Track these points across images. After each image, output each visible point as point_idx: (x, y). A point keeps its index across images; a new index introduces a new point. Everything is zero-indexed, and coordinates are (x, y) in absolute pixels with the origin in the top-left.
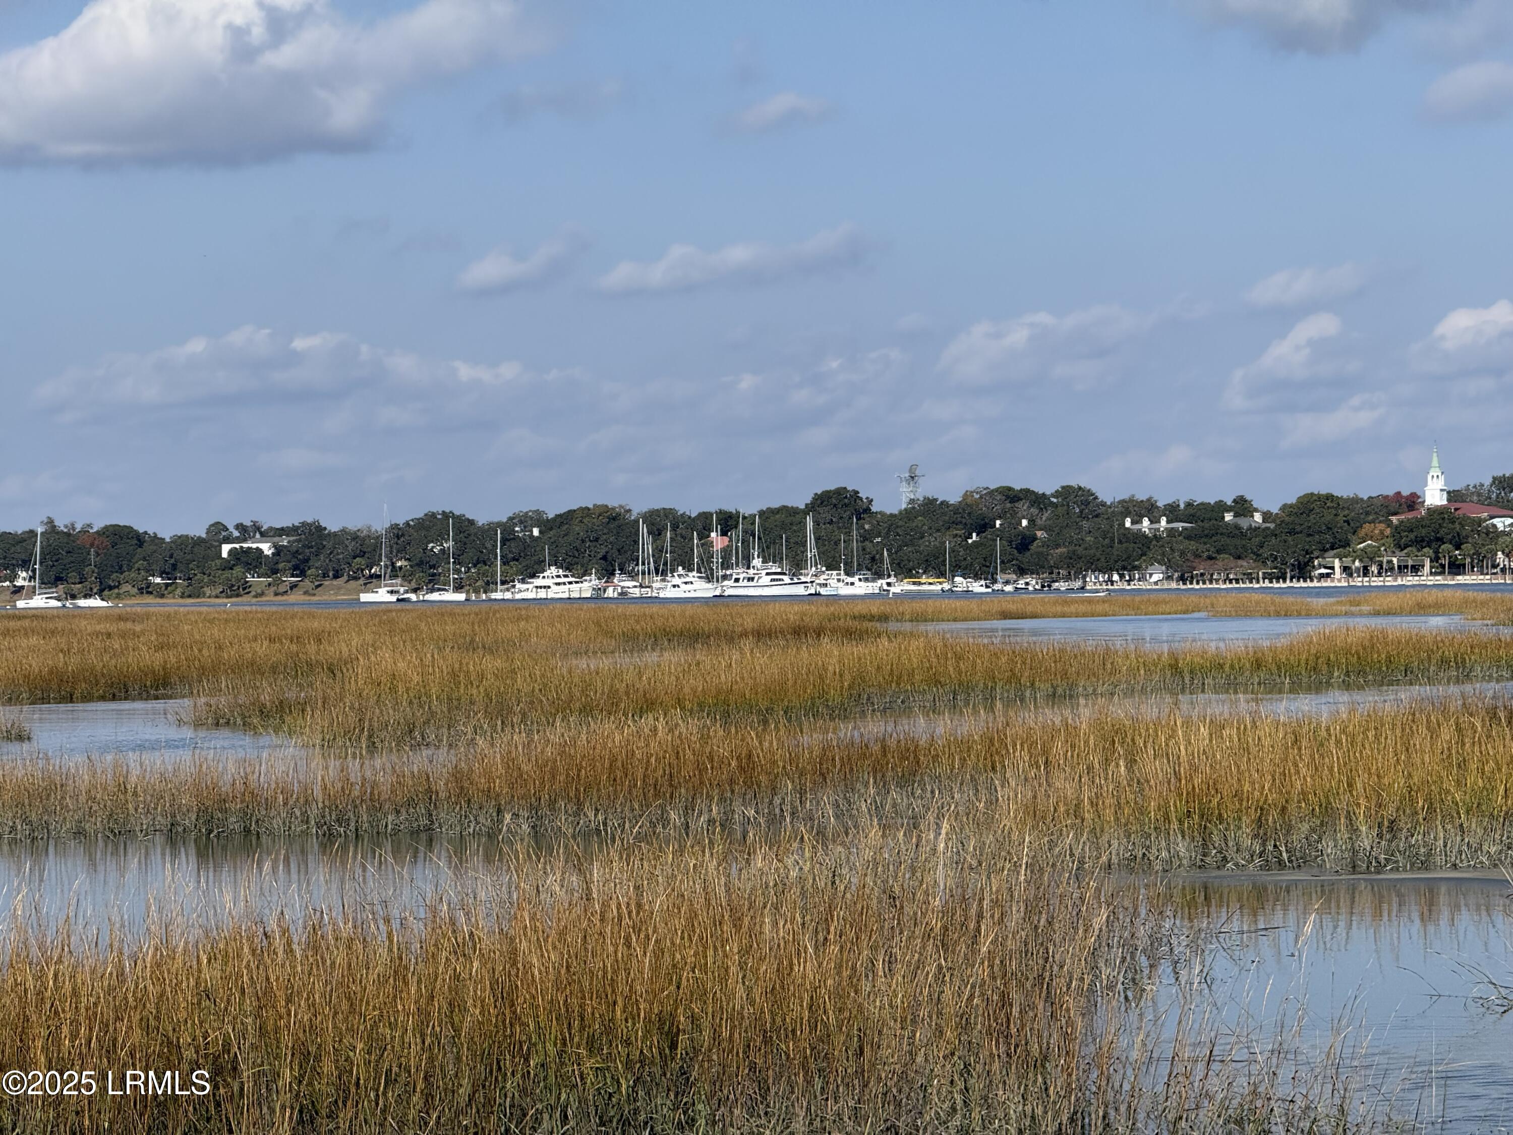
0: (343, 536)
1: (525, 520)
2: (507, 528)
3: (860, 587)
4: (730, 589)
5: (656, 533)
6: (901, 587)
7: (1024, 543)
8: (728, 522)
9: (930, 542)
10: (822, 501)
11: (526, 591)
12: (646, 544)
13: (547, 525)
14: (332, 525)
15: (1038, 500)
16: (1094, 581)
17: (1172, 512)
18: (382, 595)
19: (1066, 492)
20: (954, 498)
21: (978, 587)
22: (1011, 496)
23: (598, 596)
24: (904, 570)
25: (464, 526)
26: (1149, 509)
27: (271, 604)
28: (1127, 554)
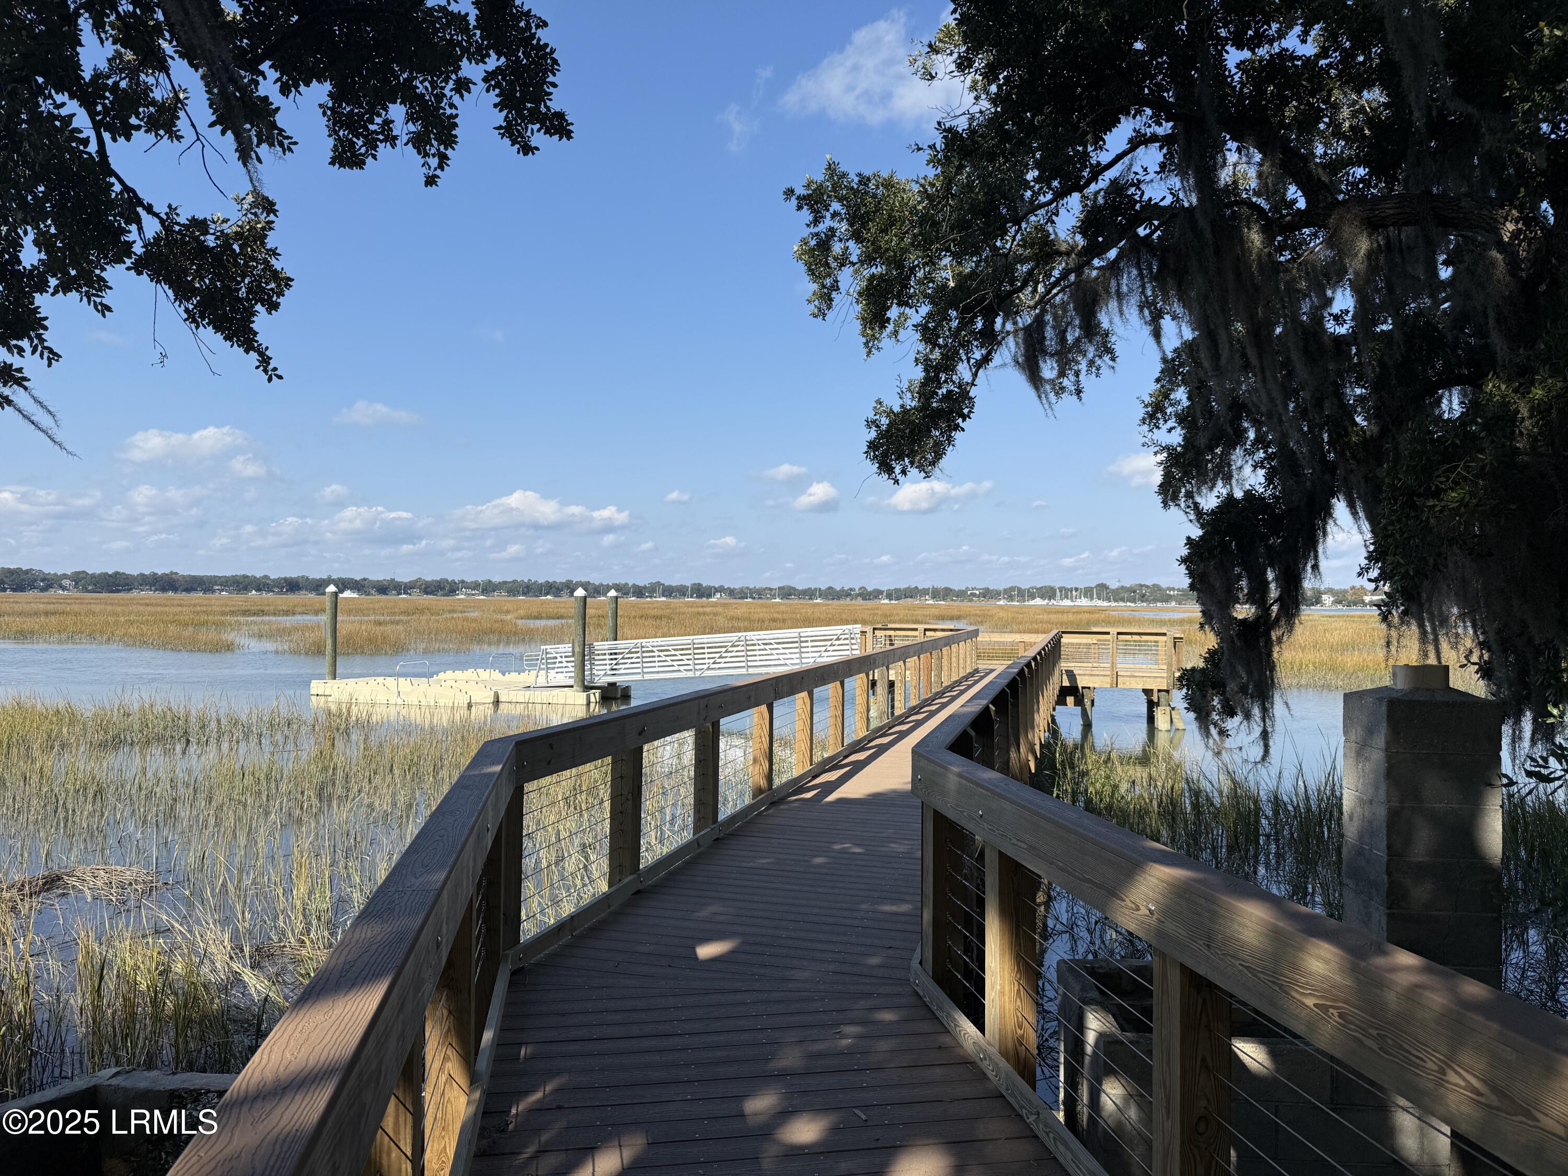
0: (992, 591)
1: (1032, 588)
2: (1029, 590)
3: (1106, 604)
4: (1076, 603)
5: (1061, 591)
6: (1114, 604)
7: (1144, 596)
8: (1076, 589)
9: (1122, 595)
10: (1098, 585)
11: (1032, 603)
12: (1058, 593)
13: (1037, 589)
14: (991, 588)
15: (1147, 587)
16: (1159, 604)
17: (1178, 590)
18: (1001, 603)
19: (1154, 585)
20: (1128, 586)
21: (1132, 605)
22: (1141, 586)
23: (1048, 604)
24: (1115, 601)
25: (1019, 590)
26: (1173, 589)
27: (978, 604)
28: (1167, 599)
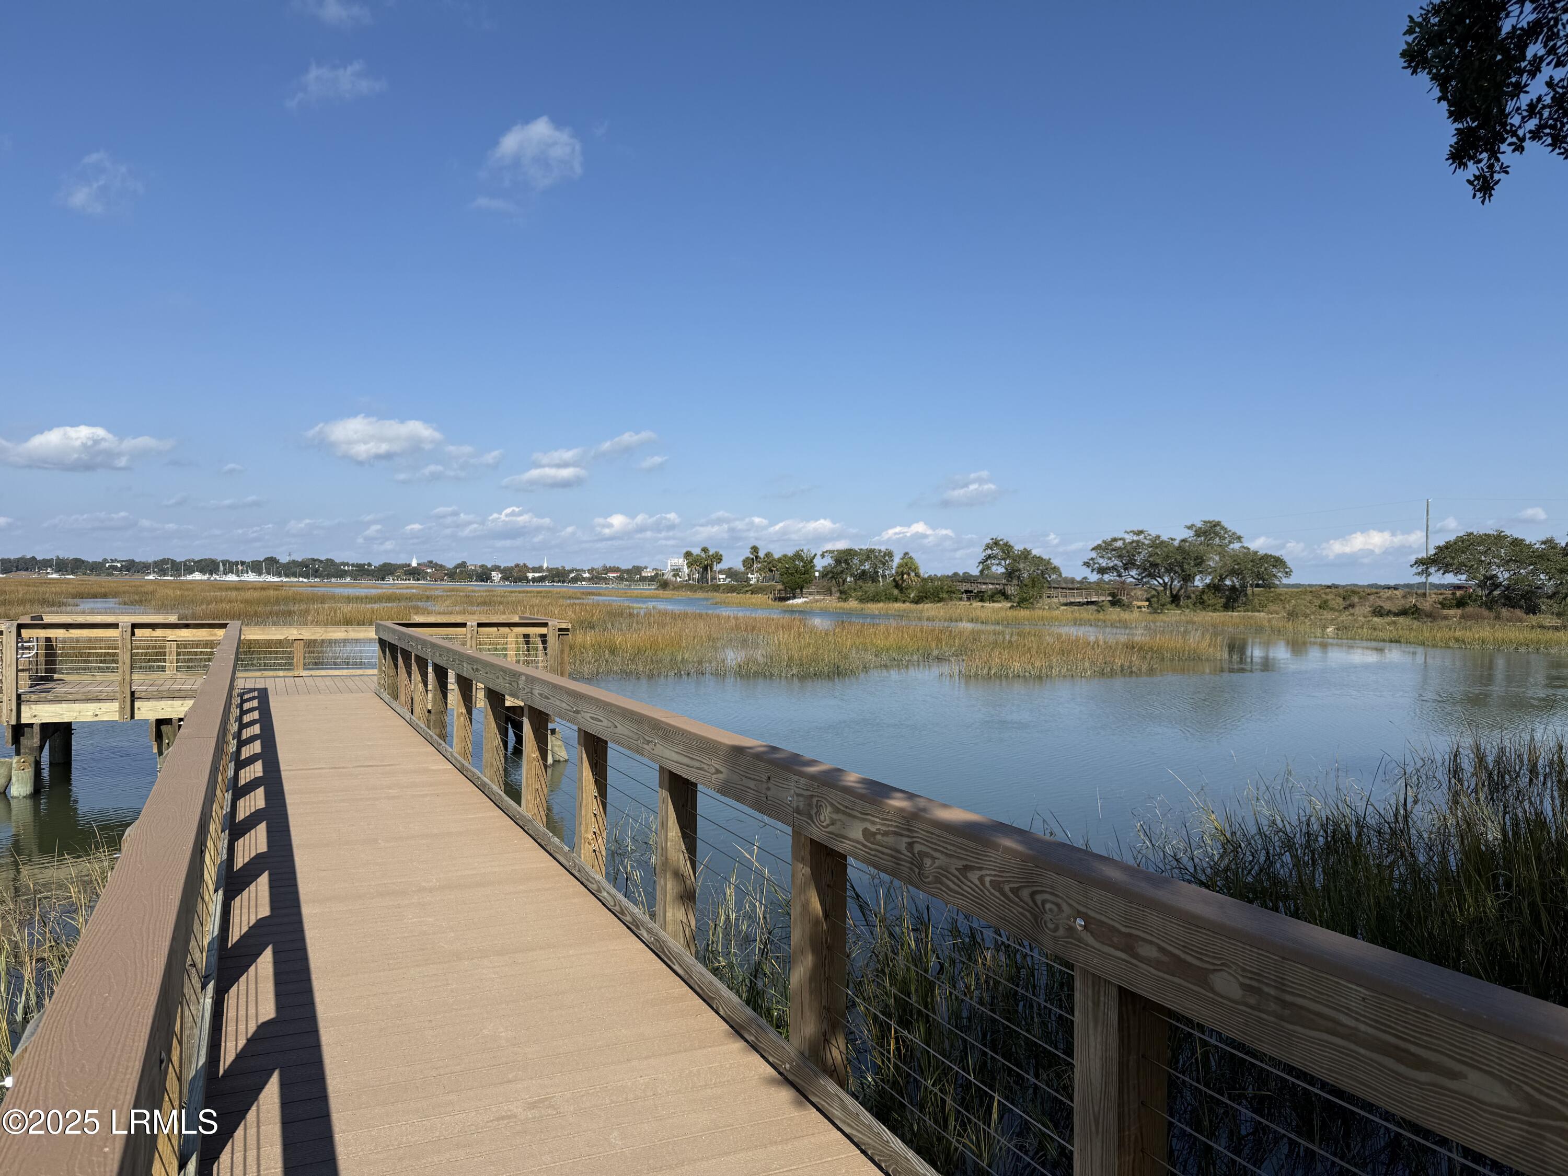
0: (139, 563)
1: (189, 561)
2: (185, 562)
3: (276, 579)
4: (243, 578)
5: (224, 565)
6: (285, 579)
7: (317, 571)
8: (243, 563)
9: (294, 570)
10: (267, 559)
11: (190, 577)
12: (221, 568)
13: (195, 562)
14: (137, 560)
15: (321, 561)
16: (333, 580)
17: (353, 565)
18: (151, 577)
19: (327, 560)
20: (300, 560)
21: (305, 580)
22: (314, 560)
23: (209, 579)
24: (287, 576)
25: (173, 562)
26: (348, 564)
27: (120, 579)
28: (342, 574)
